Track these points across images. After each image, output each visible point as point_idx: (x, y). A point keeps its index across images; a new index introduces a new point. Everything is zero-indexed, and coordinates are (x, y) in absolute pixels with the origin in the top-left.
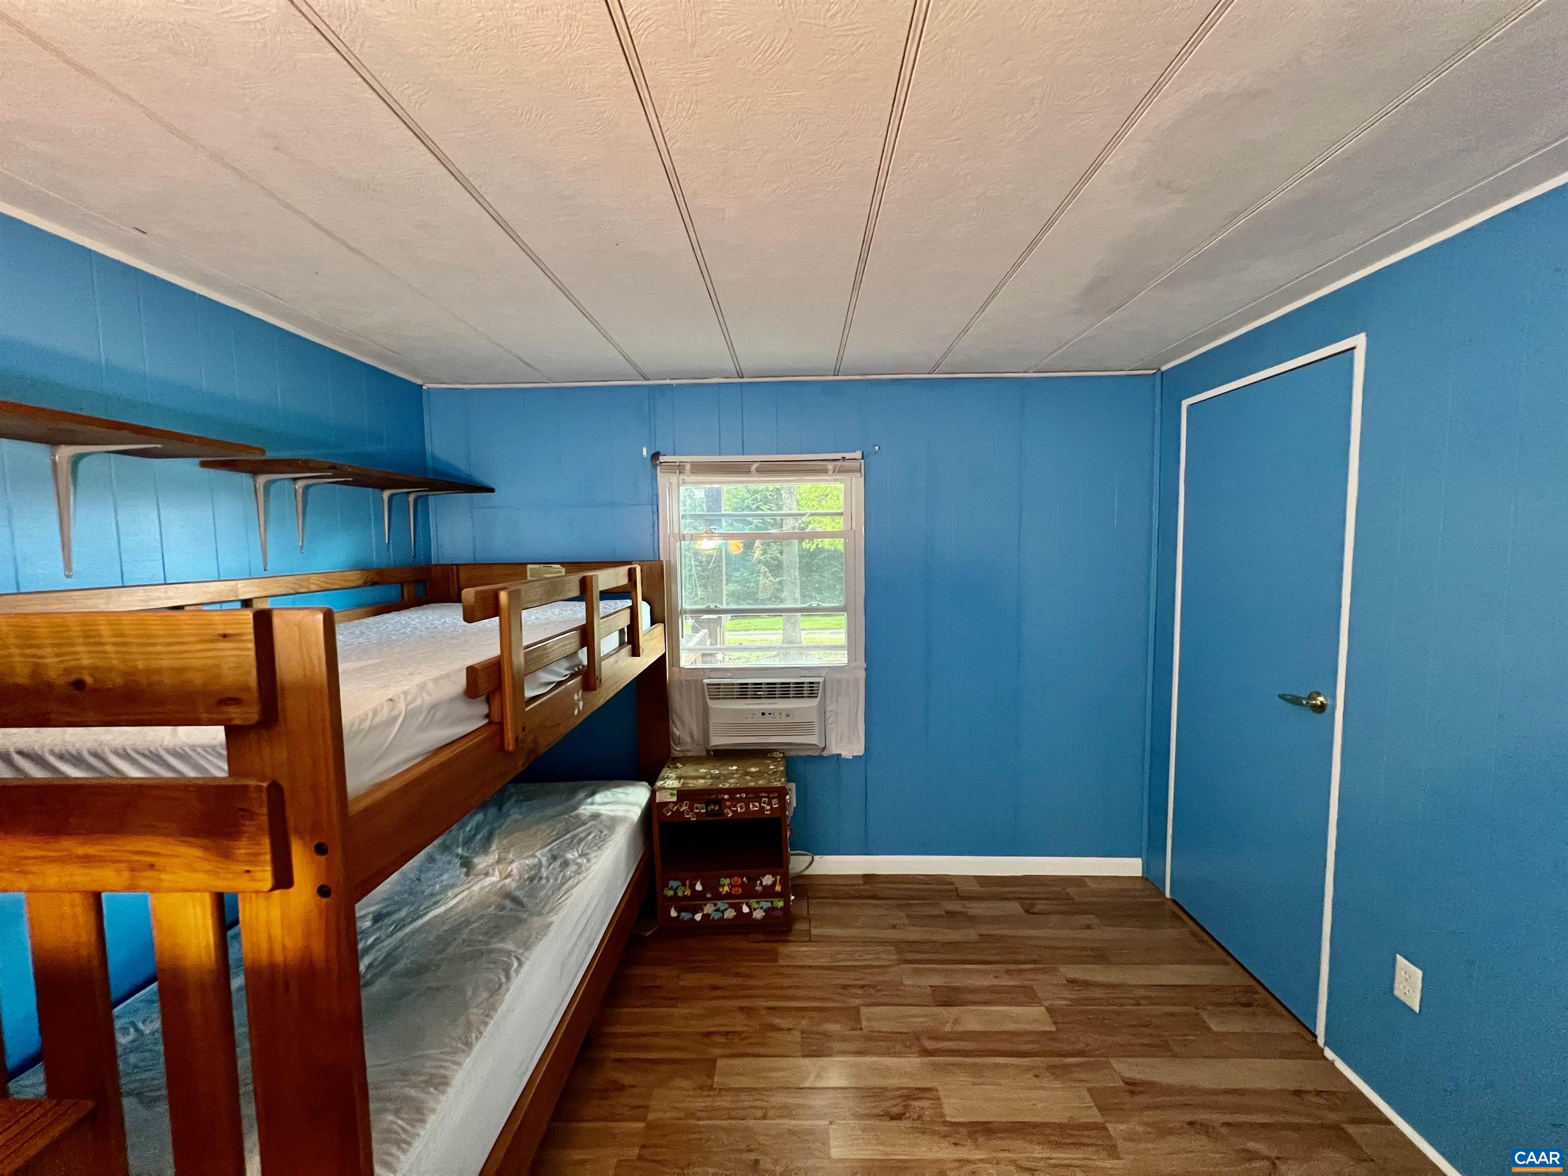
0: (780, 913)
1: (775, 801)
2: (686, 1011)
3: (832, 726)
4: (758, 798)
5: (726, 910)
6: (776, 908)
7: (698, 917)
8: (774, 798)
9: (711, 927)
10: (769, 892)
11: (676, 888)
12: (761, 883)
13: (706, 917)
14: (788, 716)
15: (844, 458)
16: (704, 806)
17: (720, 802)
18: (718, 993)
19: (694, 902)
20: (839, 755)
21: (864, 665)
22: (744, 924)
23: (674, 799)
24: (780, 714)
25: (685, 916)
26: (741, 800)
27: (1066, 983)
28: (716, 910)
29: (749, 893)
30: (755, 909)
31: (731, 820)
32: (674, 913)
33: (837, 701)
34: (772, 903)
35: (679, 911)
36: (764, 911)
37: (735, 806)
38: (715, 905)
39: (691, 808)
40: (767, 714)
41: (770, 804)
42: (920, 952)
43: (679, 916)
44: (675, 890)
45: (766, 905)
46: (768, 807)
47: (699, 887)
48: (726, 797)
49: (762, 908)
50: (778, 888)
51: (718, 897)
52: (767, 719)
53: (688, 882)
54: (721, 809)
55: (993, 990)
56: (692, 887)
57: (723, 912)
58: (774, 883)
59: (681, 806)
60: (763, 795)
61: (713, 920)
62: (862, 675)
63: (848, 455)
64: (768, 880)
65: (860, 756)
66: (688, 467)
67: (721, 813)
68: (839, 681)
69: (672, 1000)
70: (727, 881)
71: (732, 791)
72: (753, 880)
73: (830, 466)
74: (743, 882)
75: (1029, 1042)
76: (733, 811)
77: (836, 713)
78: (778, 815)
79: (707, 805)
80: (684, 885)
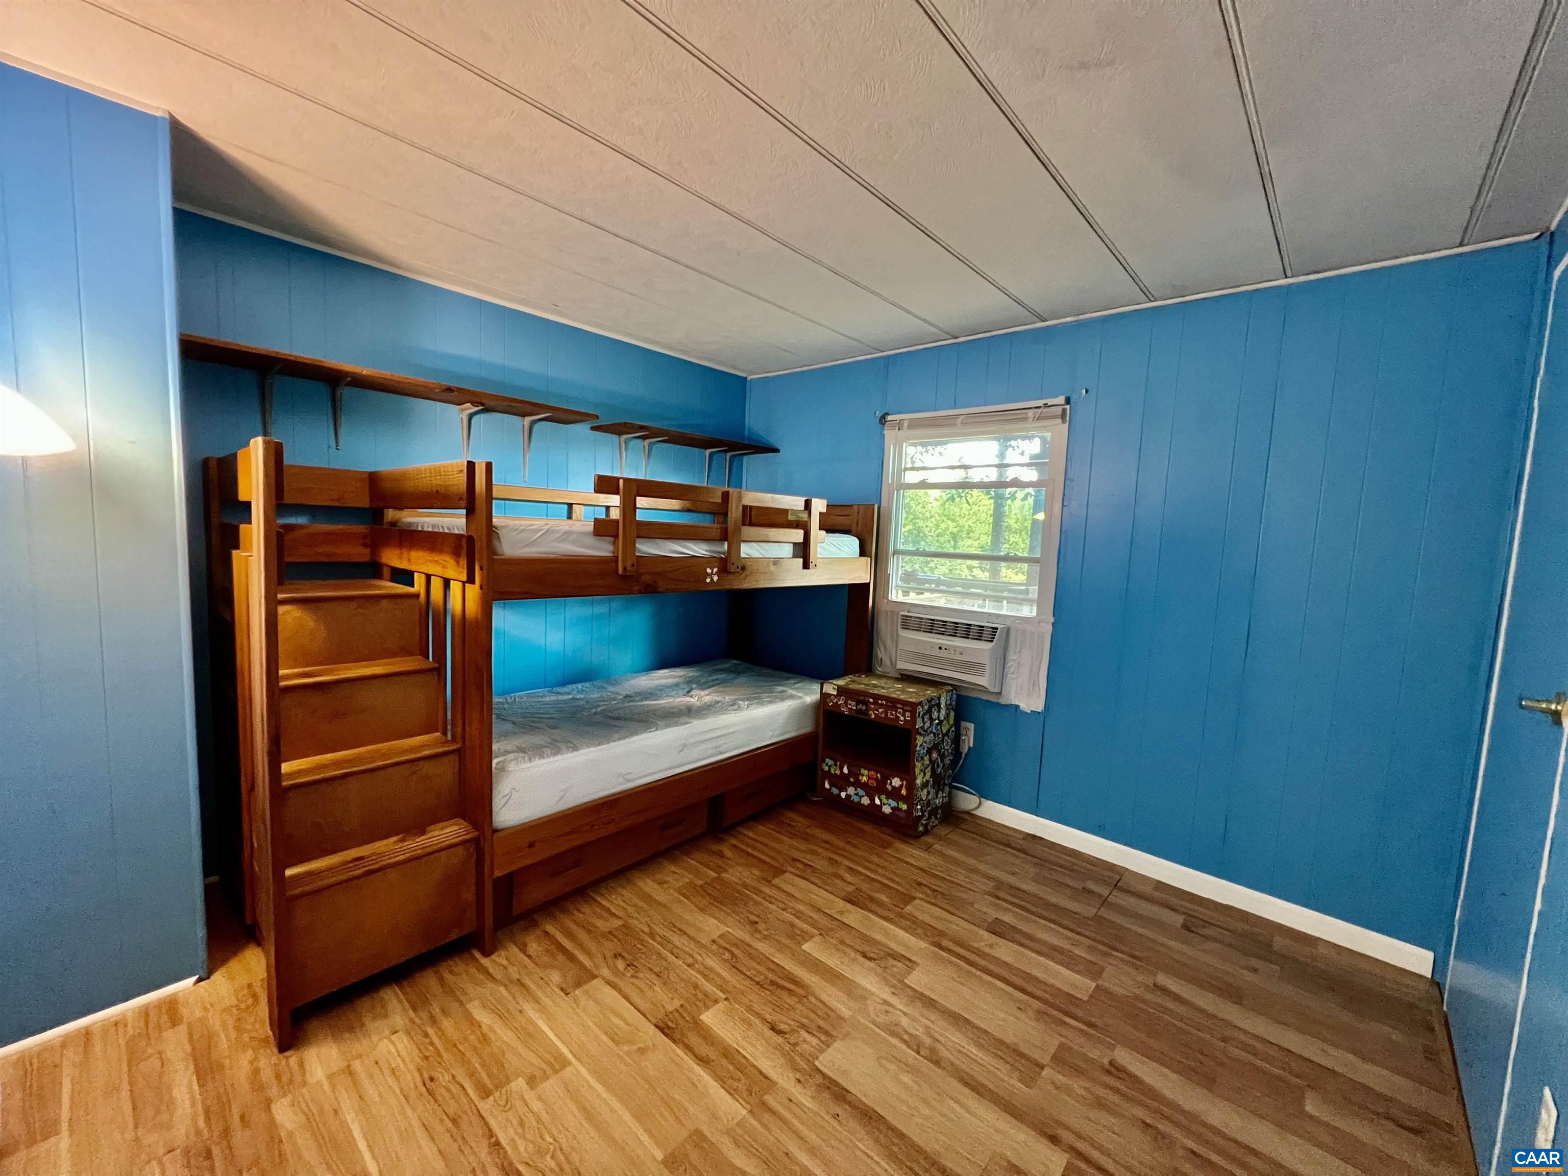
0: (903, 815)
1: (908, 714)
2: (795, 844)
3: (1012, 676)
4: (896, 709)
5: (863, 796)
6: (900, 810)
7: (843, 795)
8: (908, 711)
9: (851, 808)
10: (894, 794)
11: (828, 765)
12: (891, 783)
13: (848, 796)
14: (961, 654)
15: (1046, 405)
16: (854, 703)
17: (866, 703)
18: (826, 846)
19: (842, 782)
20: (1017, 707)
21: (1052, 620)
22: (873, 815)
23: (835, 693)
24: (955, 650)
25: (835, 791)
26: (881, 706)
27: (1152, 985)
28: (856, 794)
29: (880, 789)
30: (884, 804)
31: (872, 722)
32: (827, 786)
33: (1020, 651)
34: (898, 804)
35: (831, 785)
36: (892, 808)
37: (877, 710)
38: (856, 790)
39: (846, 703)
40: (943, 648)
41: (904, 715)
42: (1017, 898)
43: (830, 789)
44: (829, 767)
45: (894, 804)
46: (903, 718)
47: (846, 770)
48: (871, 700)
49: (890, 805)
50: (904, 792)
51: (857, 784)
52: (943, 654)
53: (838, 763)
54: (868, 709)
55: (1055, 948)
56: (841, 769)
57: (861, 797)
58: (901, 786)
59: (839, 700)
60: (899, 706)
61: (853, 801)
62: (1049, 628)
63: (1050, 402)
64: (896, 782)
65: (1039, 713)
66: (906, 424)
67: (866, 713)
68: (1024, 632)
69: (792, 836)
70: (866, 772)
71: (877, 697)
72: (886, 778)
73: (1030, 413)
74: (877, 777)
75: (1045, 991)
76: (875, 714)
77: (1019, 664)
78: (909, 727)
79: (857, 705)
80: (836, 765)
